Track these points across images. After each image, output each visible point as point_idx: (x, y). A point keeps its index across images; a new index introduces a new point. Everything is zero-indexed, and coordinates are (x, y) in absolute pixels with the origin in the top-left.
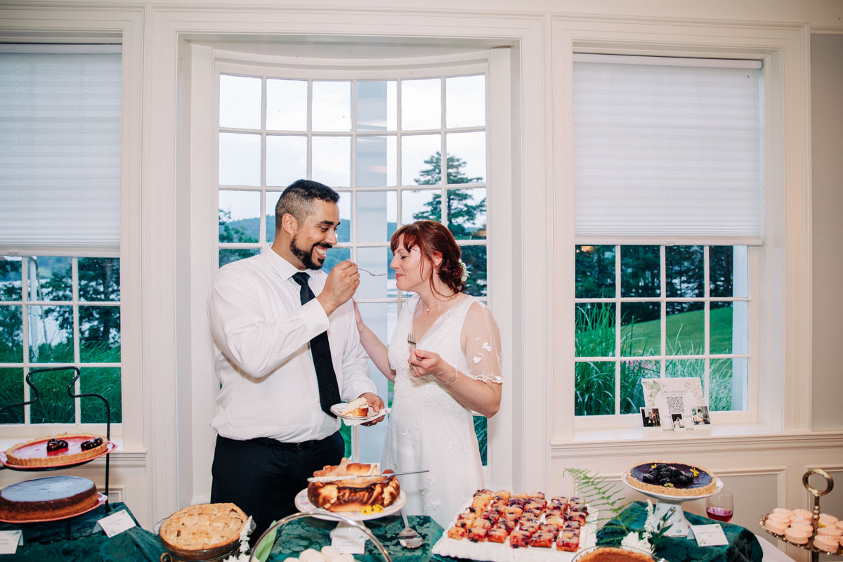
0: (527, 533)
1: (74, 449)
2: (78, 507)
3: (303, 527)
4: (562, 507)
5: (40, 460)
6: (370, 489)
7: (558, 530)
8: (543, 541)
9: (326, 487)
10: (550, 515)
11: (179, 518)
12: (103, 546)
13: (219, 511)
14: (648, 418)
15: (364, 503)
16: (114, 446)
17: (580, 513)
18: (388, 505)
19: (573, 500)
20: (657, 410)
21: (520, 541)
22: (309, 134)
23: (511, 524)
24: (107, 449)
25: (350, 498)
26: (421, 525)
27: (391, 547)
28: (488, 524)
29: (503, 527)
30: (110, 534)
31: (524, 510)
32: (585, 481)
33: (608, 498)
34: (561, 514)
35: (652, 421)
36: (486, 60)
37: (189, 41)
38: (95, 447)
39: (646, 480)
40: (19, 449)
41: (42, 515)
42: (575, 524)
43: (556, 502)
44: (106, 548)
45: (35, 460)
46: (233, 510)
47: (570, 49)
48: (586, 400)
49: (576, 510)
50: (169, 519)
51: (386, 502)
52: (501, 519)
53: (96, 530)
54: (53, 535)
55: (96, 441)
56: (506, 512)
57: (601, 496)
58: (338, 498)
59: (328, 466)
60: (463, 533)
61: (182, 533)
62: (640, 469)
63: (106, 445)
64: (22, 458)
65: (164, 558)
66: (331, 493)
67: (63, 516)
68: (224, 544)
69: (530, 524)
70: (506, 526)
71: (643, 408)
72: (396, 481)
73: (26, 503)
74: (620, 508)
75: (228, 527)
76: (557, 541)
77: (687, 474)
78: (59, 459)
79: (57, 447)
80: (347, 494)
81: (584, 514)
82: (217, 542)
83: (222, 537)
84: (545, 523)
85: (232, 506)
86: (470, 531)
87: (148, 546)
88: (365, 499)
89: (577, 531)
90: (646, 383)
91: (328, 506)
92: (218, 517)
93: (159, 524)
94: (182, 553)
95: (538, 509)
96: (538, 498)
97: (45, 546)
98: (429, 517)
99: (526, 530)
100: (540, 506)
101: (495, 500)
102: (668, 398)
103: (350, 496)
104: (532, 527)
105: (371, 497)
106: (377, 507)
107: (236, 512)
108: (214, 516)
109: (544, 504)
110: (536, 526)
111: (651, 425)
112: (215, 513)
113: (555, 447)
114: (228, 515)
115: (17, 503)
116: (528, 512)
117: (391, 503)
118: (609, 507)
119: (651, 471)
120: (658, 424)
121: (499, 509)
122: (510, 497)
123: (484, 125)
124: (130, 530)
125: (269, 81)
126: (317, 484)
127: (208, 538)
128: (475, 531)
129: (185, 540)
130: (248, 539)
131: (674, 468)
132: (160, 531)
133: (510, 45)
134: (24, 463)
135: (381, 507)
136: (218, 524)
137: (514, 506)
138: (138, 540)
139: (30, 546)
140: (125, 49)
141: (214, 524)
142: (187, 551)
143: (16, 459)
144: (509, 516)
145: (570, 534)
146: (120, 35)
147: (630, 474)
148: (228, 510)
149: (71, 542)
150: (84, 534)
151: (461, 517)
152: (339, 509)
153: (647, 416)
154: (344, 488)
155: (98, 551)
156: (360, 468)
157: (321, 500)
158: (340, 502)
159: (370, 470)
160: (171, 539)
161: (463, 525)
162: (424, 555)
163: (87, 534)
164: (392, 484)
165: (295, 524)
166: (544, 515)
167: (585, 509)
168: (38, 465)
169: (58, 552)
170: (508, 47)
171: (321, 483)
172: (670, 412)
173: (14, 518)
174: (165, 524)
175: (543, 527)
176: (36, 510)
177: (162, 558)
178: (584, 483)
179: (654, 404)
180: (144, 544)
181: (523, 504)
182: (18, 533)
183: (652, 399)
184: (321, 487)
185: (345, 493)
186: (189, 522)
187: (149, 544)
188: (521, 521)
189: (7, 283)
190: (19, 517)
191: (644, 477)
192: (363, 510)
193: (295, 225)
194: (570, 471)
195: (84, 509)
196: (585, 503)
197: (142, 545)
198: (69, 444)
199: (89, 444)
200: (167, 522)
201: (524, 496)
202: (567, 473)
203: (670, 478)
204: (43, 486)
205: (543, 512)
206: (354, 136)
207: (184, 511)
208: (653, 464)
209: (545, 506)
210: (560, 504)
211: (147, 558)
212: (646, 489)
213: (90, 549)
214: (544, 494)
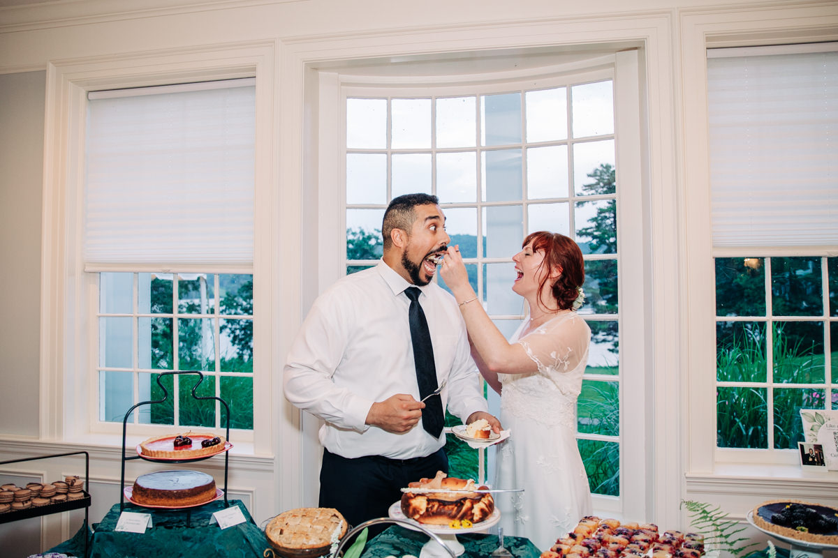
1: (197, 445)
2: (197, 499)
3: (397, 537)
4: (674, 542)
5: (167, 453)
6: (460, 503)
9: (417, 498)
10: (658, 549)
11: (284, 518)
12: (216, 536)
13: (321, 515)
14: (808, 455)
15: (453, 517)
16: (231, 445)
17: (694, 550)
18: (477, 522)
19: (689, 535)
20: (820, 446)
22: (434, 151)
23: (612, 554)
24: (225, 448)
25: (439, 510)
26: (516, 546)
28: (585, 550)
30: (223, 527)
31: (630, 541)
32: (703, 515)
33: (727, 537)
34: (671, 549)
35: (813, 459)
36: (613, 65)
37: (316, 69)
38: (213, 445)
39: (775, 521)
40: (152, 442)
41: (167, 503)
43: (668, 536)
44: (218, 539)
45: (162, 452)
46: (335, 515)
47: (702, 45)
49: (689, 547)
50: (275, 519)
51: (476, 518)
52: (602, 548)
53: (212, 522)
54: (177, 523)
55: (214, 440)
56: (610, 541)
57: (719, 533)
58: (427, 509)
59: (426, 479)
61: (284, 532)
62: (770, 507)
63: (225, 444)
64: (152, 450)
65: (268, 552)
66: (420, 504)
67: (184, 505)
68: (321, 546)
69: (633, 555)
71: (802, 443)
72: (490, 499)
73: (154, 490)
74: (740, 550)
75: (328, 529)
77: (828, 519)
78: (183, 454)
79: (182, 443)
80: (436, 506)
81: (698, 552)
82: (315, 543)
83: (320, 539)
84: (651, 556)
85: (334, 511)
87: (258, 542)
88: (454, 512)
90: (807, 415)
91: (417, 517)
92: (320, 521)
93: (267, 522)
94: (282, 550)
95: (645, 541)
96: (649, 530)
97: (168, 531)
98: (527, 539)
100: (649, 538)
101: (601, 528)
102: (835, 433)
103: (439, 508)
105: (460, 511)
106: (465, 522)
107: (337, 517)
108: (315, 519)
109: (655, 537)
111: (813, 463)
112: (317, 515)
113: (691, 480)
114: (329, 520)
115: (148, 489)
116: (634, 543)
117: (481, 520)
118: (728, 547)
119: (784, 512)
120: (821, 462)
121: (602, 537)
122: (618, 526)
123: (613, 132)
124: (241, 524)
125: (394, 102)
126: (408, 495)
127: (307, 538)
129: (286, 539)
130: (339, 541)
131: (814, 511)
132: (266, 528)
133: (637, 47)
134: (153, 454)
135: (470, 523)
136: (318, 527)
137: (620, 536)
138: (248, 536)
139: (157, 529)
140: (259, 82)
141: (315, 527)
142: (287, 549)
143: (147, 450)
144: (612, 546)
146: (254, 69)
147: (756, 512)
148: (330, 514)
149: (190, 529)
150: (202, 524)
151: (558, 542)
152: (427, 521)
153: (807, 452)
154: (433, 500)
155: (212, 541)
156: (457, 483)
157: (411, 511)
158: (429, 514)
159: (467, 486)
160: (275, 537)
161: (559, 550)
163: (204, 525)
164: (485, 500)
165: (391, 534)
166: (651, 550)
167: (700, 547)
168: (164, 458)
169: (179, 537)
170: (636, 48)
171: (413, 494)
173: (145, 503)
177: (265, 553)
178: (701, 518)
179: (816, 440)
180: (254, 539)
181: (631, 534)
182: (148, 516)
183: (814, 433)
184: (412, 498)
185: (434, 506)
186: (292, 522)
187: (259, 540)
188: (623, 552)
189: (189, 301)
190: (148, 502)
191: (773, 517)
192: (451, 525)
193: (404, 237)
194: (688, 503)
195: (202, 501)
196: (703, 540)
197: (252, 540)
198: (193, 441)
199: (208, 443)
200: (273, 521)
201: (634, 526)
202: (684, 506)
203: (805, 521)
204: (170, 478)
205: (651, 546)
206: (478, 151)
207: (291, 512)
208: (789, 504)
209: (656, 539)
210: (673, 539)
211: (255, 553)
212: (773, 531)
213: (205, 538)
214: (657, 527)
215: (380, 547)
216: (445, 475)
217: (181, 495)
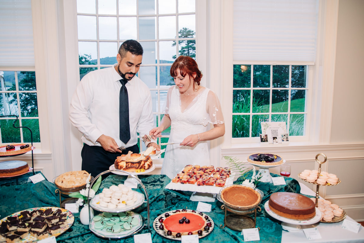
0: (204, 180)
1: (17, 149)
2: (20, 172)
3: (113, 179)
4: (220, 171)
5: (3, 153)
6: (139, 163)
7: (217, 179)
8: (210, 183)
9: (121, 162)
10: (215, 174)
11: (62, 176)
12: (32, 187)
13: (79, 174)
14: (263, 138)
15: (137, 168)
16: (34, 148)
18: (147, 169)
19: (225, 168)
20: (267, 135)
21: (201, 183)
22: (118, 16)
23: (198, 177)
24: (31, 149)
26: (162, 178)
27: (149, 186)
28: (189, 177)
29: (195, 178)
30: (34, 182)
31: (205, 172)
32: (230, 160)
33: (239, 167)
34: (219, 173)
35: (264, 140)
38: (26, 148)
39: (255, 160)
41: (6, 175)
42: (224, 177)
43: (218, 169)
44: (33, 188)
45: (1, 153)
46: (85, 173)
48: (241, 134)
49: (226, 172)
50: (59, 177)
51: (146, 168)
52: (194, 175)
53: (29, 181)
54: (12, 183)
55: (26, 146)
57: (236, 166)
58: (126, 166)
59: (124, 155)
60: (178, 180)
61: (64, 182)
62: (253, 156)
63: (31, 147)
65: (57, 191)
66: (123, 164)
67: (14, 175)
68: (81, 186)
69: (206, 177)
70: (196, 178)
71: (261, 134)
72: (151, 160)
74: (243, 171)
75: (83, 179)
76: (216, 183)
77: (271, 158)
78: (11, 153)
79: (10, 148)
81: (229, 173)
82: (78, 185)
83: (80, 183)
84: (212, 177)
86: (181, 180)
87: (51, 188)
88: (137, 166)
89: (224, 179)
90: (263, 124)
91: (122, 170)
92: (79, 176)
93: (55, 179)
94: (64, 189)
95: (210, 171)
96: (211, 168)
97: (8, 187)
98: (165, 175)
99: (204, 179)
101: (193, 168)
102: (272, 130)
103: (131, 165)
104: (207, 178)
105: (140, 165)
106: (142, 170)
107: (86, 174)
108: (77, 175)
109: (213, 170)
110: (208, 178)
111: (264, 141)
112: (77, 174)
113: (223, 150)
114: (83, 175)
117: (148, 168)
118: (239, 170)
119: (257, 157)
120: (267, 141)
121: (194, 172)
122: (199, 168)
123: (195, 11)
124: (43, 181)
127: (74, 183)
128: (183, 180)
129: (65, 184)
130: (90, 182)
131: (267, 155)
132: (55, 181)
135: (144, 170)
136: (79, 178)
137: (201, 171)
138: (47, 185)
139: (2, 187)
141: (77, 178)
142: (66, 188)
144: (198, 174)
145: (222, 180)
147: (249, 158)
148: (83, 173)
149: (18, 185)
150: (24, 183)
151: (178, 175)
152: (126, 171)
153: (262, 138)
154: (129, 162)
155: (30, 189)
156: (137, 156)
157: (119, 167)
158: (127, 168)
159: (141, 156)
160: (59, 184)
161: (179, 178)
162: (162, 188)
164: (149, 161)
165: (110, 178)
166: (212, 174)
167: (229, 172)
168: (2, 155)
169: (13, 189)
172: (272, 136)
174: (57, 179)
175: (211, 178)
176: (3, 173)
177: (56, 191)
179: (265, 133)
180: (49, 187)
181: (204, 170)
183: (265, 131)
184: (119, 162)
185: (129, 164)
186: (66, 177)
187: (51, 187)
188: (202, 176)
192: (136, 171)
194: (225, 157)
195: (23, 173)
196: (230, 169)
197: (48, 187)
198: (15, 147)
199: (24, 147)
200: (58, 178)
201: (206, 167)
202: (223, 158)
203: (264, 159)
204: (6, 164)
205: (212, 173)
206: (138, 17)
207: (65, 174)
208: (259, 154)
209: (213, 171)
210: (220, 170)
211: (50, 192)
212: (254, 163)
213: (26, 188)
214: (213, 166)
215: (107, 184)
216: (132, 153)
217: (12, 171)
